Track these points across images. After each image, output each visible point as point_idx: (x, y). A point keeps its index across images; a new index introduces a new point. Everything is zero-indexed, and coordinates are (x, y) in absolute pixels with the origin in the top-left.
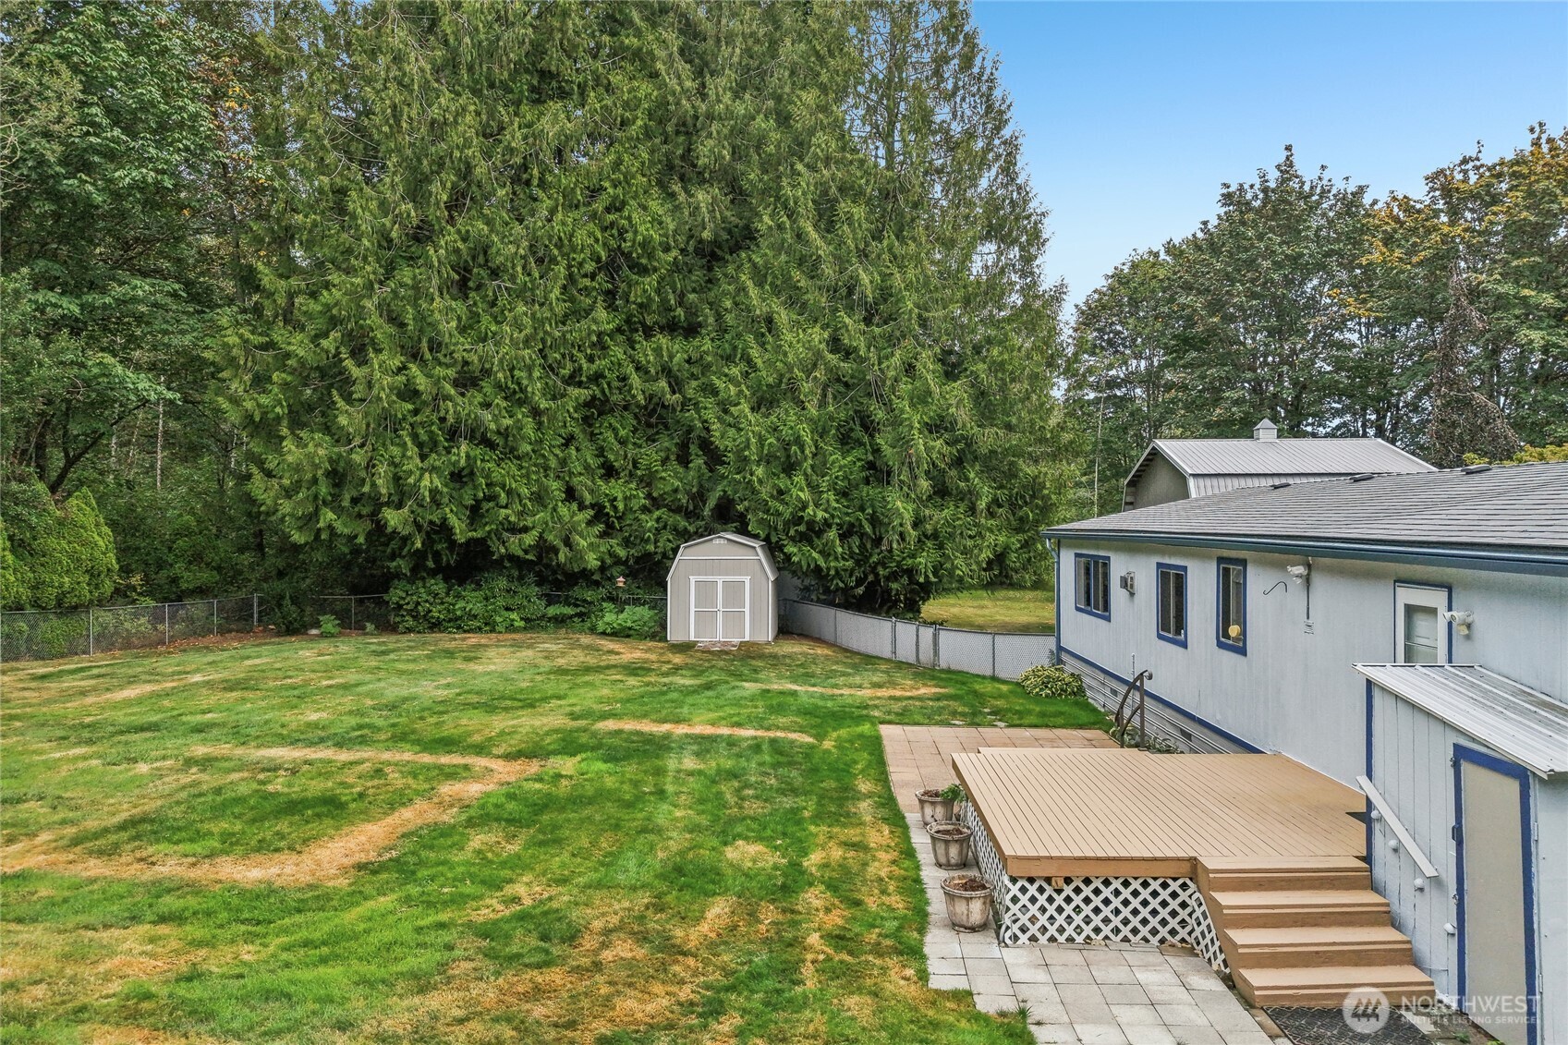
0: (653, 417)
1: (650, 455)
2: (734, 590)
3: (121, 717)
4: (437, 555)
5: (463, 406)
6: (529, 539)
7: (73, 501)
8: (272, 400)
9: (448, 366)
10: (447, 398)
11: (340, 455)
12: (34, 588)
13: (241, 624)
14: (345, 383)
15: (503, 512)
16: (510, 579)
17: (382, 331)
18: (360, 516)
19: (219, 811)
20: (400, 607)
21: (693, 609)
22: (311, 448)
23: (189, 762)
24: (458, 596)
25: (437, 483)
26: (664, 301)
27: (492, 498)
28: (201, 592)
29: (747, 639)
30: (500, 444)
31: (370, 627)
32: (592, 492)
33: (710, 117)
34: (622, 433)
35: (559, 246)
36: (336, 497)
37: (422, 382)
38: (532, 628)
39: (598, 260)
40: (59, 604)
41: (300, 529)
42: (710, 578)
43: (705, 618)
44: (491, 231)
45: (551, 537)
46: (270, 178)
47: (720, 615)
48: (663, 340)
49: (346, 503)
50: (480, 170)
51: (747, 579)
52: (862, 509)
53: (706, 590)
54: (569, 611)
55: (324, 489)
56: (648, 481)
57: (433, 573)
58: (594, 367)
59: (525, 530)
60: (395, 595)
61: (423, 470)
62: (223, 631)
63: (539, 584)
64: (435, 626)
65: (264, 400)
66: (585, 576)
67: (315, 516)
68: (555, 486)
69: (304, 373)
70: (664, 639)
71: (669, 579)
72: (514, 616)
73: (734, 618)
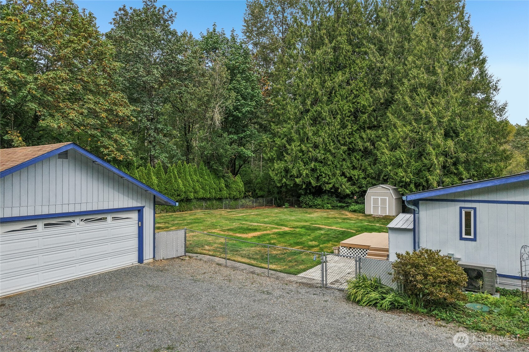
0: (366, 153)
1: (366, 163)
2: (383, 201)
3: (236, 218)
4: (310, 189)
5: (314, 153)
6: (331, 186)
7: (236, 177)
8: (273, 154)
9: (311, 144)
10: (310, 152)
11: (287, 166)
12: (229, 195)
13: (270, 205)
14: (286, 150)
15: (324, 179)
16: (329, 196)
17: (295, 136)
18: (292, 180)
19: (240, 229)
20: (302, 202)
21: (372, 206)
22: (280, 165)
23: (241, 224)
24: (316, 200)
25: (307, 172)
26: (371, 120)
27: (322, 175)
28: (262, 197)
29: (387, 214)
30: (323, 162)
31: (296, 206)
32: (349, 173)
33: (385, 68)
34: (358, 157)
35: (340, 110)
36: (286, 175)
37: (304, 148)
38: (334, 209)
39: (351, 112)
40: (234, 198)
41: (279, 183)
42: (377, 197)
43: (376, 208)
44: (322, 109)
45: (337, 185)
46: (274, 103)
47: (380, 207)
48: (368, 131)
49: (288, 177)
50: (320, 93)
51: (387, 198)
52: (423, 178)
53: (376, 201)
54: (344, 205)
55: (283, 174)
56: (364, 170)
57: (310, 194)
58: (350, 140)
59: (330, 183)
60: (301, 199)
61: (304, 169)
62: (266, 206)
63: (336, 197)
64: (311, 207)
65: (272, 154)
66: (347, 196)
67: (281, 180)
68: (338, 172)
69: (279, 147)
70: (364, 213)
71: (365, 197)
72: (329, 205)
73: (384, 208)
